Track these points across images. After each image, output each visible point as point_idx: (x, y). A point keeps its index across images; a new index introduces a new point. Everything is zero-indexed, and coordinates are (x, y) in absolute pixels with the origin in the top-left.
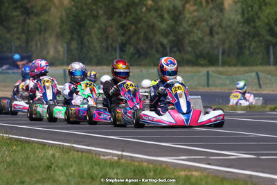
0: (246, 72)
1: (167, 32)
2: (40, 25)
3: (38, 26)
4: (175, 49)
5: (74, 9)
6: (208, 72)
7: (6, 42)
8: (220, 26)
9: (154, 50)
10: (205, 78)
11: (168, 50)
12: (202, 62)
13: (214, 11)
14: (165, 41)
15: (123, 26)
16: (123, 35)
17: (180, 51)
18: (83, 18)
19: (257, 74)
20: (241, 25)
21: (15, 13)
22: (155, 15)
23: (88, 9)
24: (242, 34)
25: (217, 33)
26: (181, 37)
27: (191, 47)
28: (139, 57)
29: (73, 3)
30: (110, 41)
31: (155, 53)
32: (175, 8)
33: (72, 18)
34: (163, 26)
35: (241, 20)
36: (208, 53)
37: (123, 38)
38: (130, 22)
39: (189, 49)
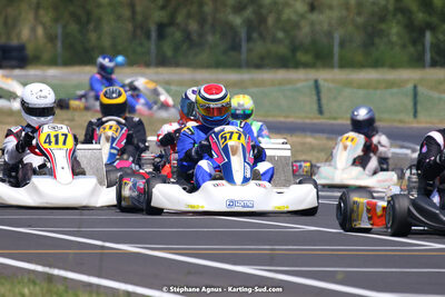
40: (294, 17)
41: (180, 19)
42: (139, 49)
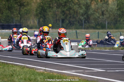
0: (117, 32)
1: (83, 14)
2: (27, 11)
3: (26, 11)
4: (86, 22)
5: (42, 4)
6: (98, 32)
7: (11, 18)
8: (107, 11)
9: (77, 22)
10: (97, 35)
11: (83, 22)
12: (98, 28)
13: (104, 4)
14: (82, 18)
15: (63, 11)
16: (64, 15)
17: (88, 22)
18: (46, 8)
19: (120, 33)
20: (116, 11)
21: (15, 6)
22: (78, 6)
23: (48, 4)
24: (117, 15)
25: (106, 15)
26: (89, 16)
27: (94, 20)
28: (70, 25)
29: (41, 1)
30: (57, 18)
31: (78, 24)
32: (87, 3)
33: (41, 8)
34: (82, 11)
35: (116, 8)
36: (101, 23)
37: (63, 17)
38: (67, 10)
39: (93, 21)
40: (97, 17)
41: (68, 18)
42: (57, 25)
